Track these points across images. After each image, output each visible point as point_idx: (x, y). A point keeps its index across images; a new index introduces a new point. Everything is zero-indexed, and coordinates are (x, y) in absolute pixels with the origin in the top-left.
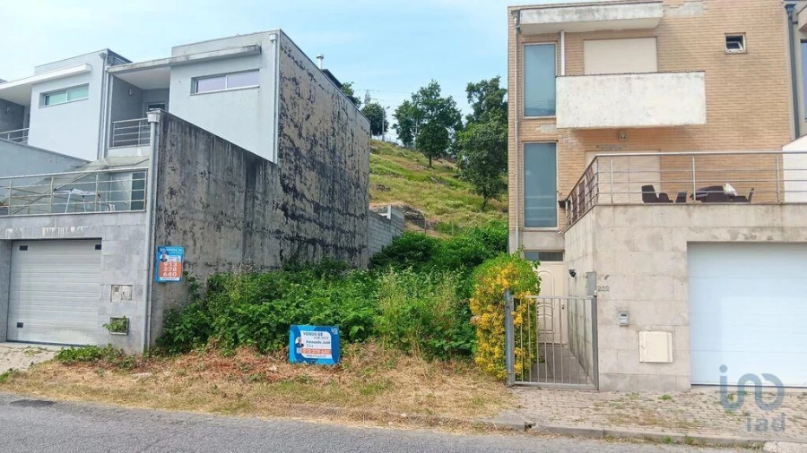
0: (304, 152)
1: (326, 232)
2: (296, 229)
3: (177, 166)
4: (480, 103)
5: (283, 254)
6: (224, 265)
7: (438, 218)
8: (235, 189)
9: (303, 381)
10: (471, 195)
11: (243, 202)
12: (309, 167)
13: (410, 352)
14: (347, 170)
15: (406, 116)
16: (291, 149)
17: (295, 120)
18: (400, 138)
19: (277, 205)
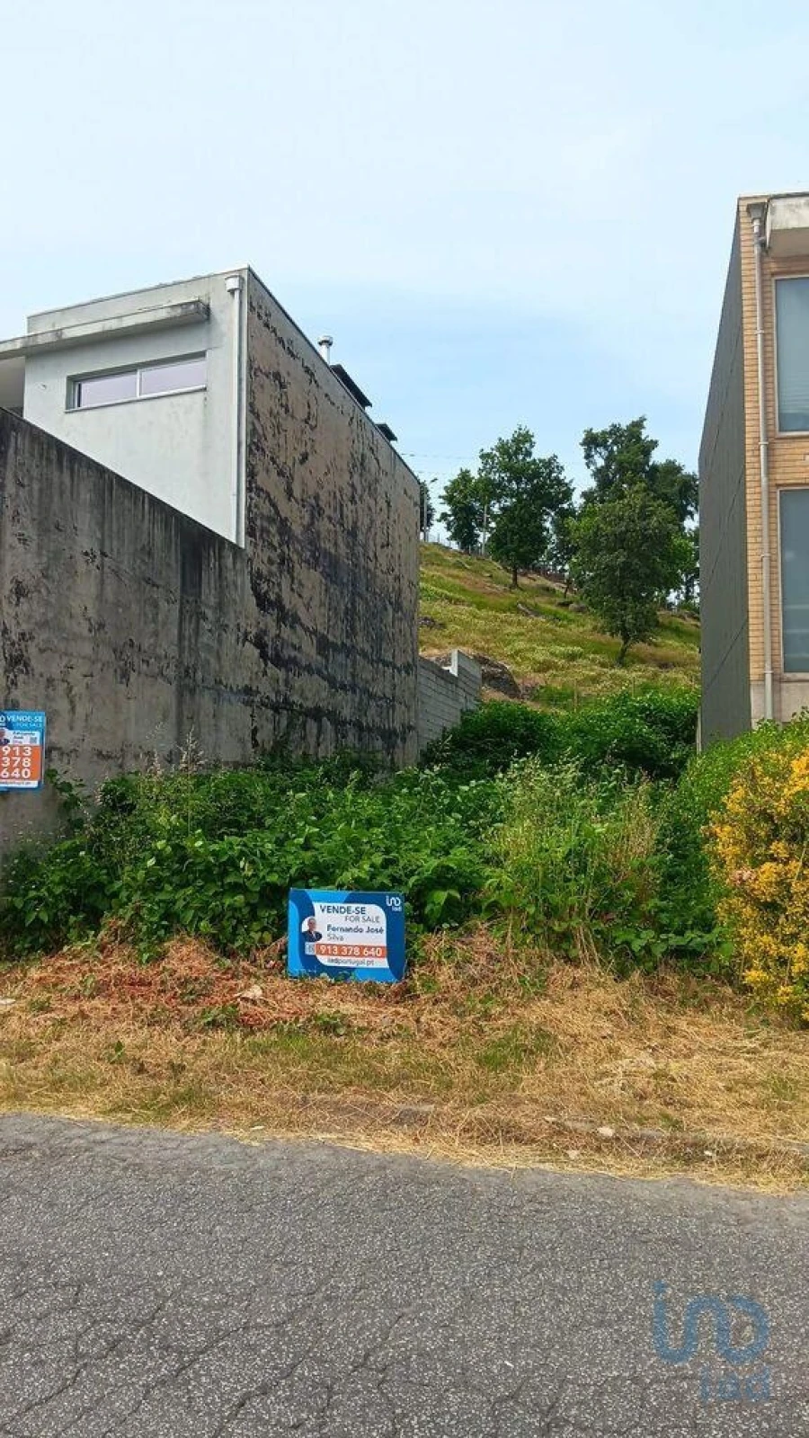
0: (297, 529)
1: (340, 696)
2: (282, 688)
3: (31, 532)
4: (608, 466)
5: (259, 737)
6: (136, 757)
7: (539, 679)
8: (158, 594)
9: (329, 1028)
10: (597, 637)
11: (176, 623)
12: (307, 562)
13: (573, 953)
14: (379, 573)
15: (465, 497)
16: (271, 520)
17: (281, 460)
18: (453, 537)
19: (246, 634)
